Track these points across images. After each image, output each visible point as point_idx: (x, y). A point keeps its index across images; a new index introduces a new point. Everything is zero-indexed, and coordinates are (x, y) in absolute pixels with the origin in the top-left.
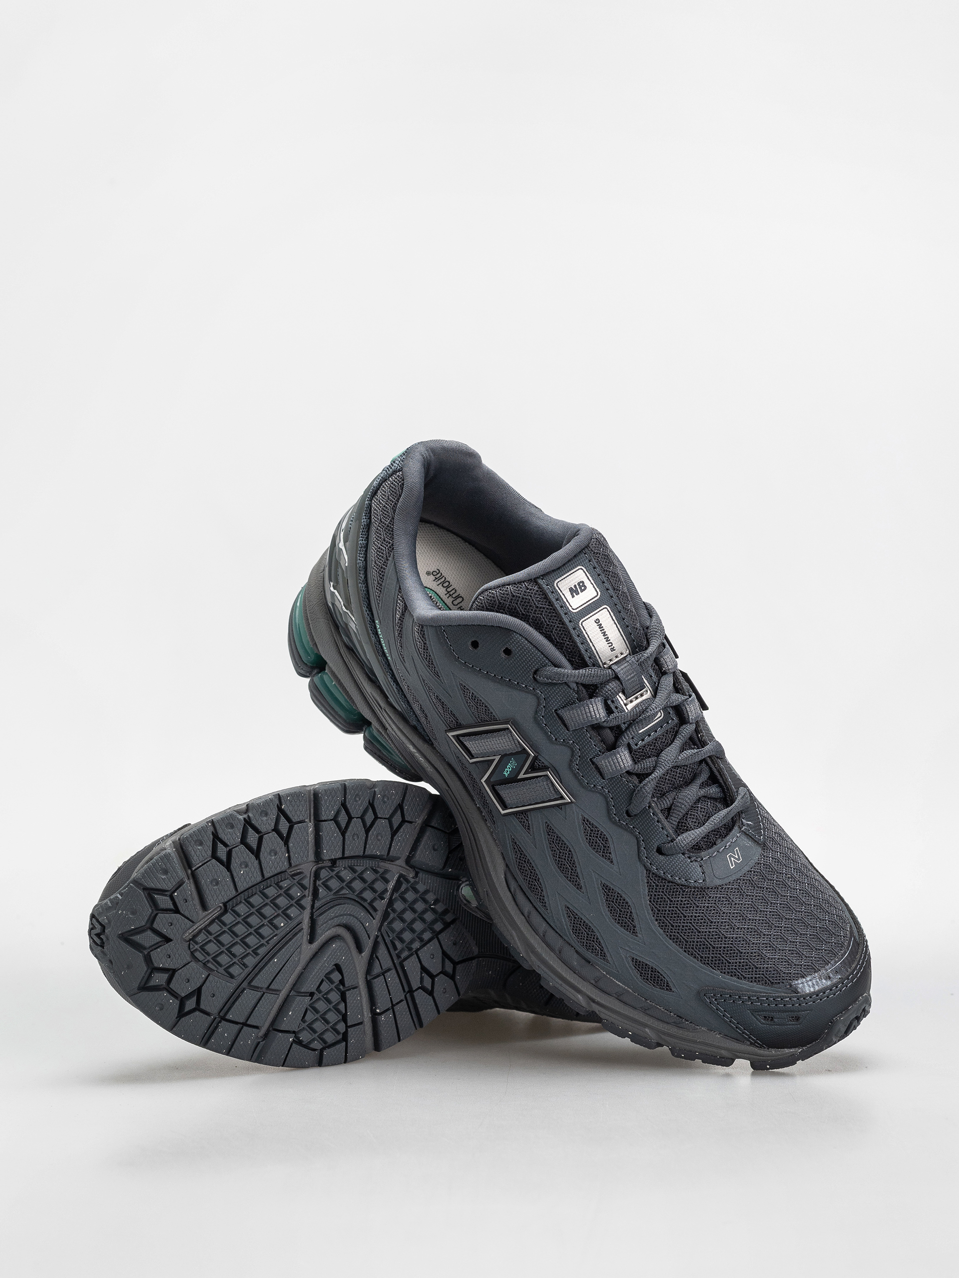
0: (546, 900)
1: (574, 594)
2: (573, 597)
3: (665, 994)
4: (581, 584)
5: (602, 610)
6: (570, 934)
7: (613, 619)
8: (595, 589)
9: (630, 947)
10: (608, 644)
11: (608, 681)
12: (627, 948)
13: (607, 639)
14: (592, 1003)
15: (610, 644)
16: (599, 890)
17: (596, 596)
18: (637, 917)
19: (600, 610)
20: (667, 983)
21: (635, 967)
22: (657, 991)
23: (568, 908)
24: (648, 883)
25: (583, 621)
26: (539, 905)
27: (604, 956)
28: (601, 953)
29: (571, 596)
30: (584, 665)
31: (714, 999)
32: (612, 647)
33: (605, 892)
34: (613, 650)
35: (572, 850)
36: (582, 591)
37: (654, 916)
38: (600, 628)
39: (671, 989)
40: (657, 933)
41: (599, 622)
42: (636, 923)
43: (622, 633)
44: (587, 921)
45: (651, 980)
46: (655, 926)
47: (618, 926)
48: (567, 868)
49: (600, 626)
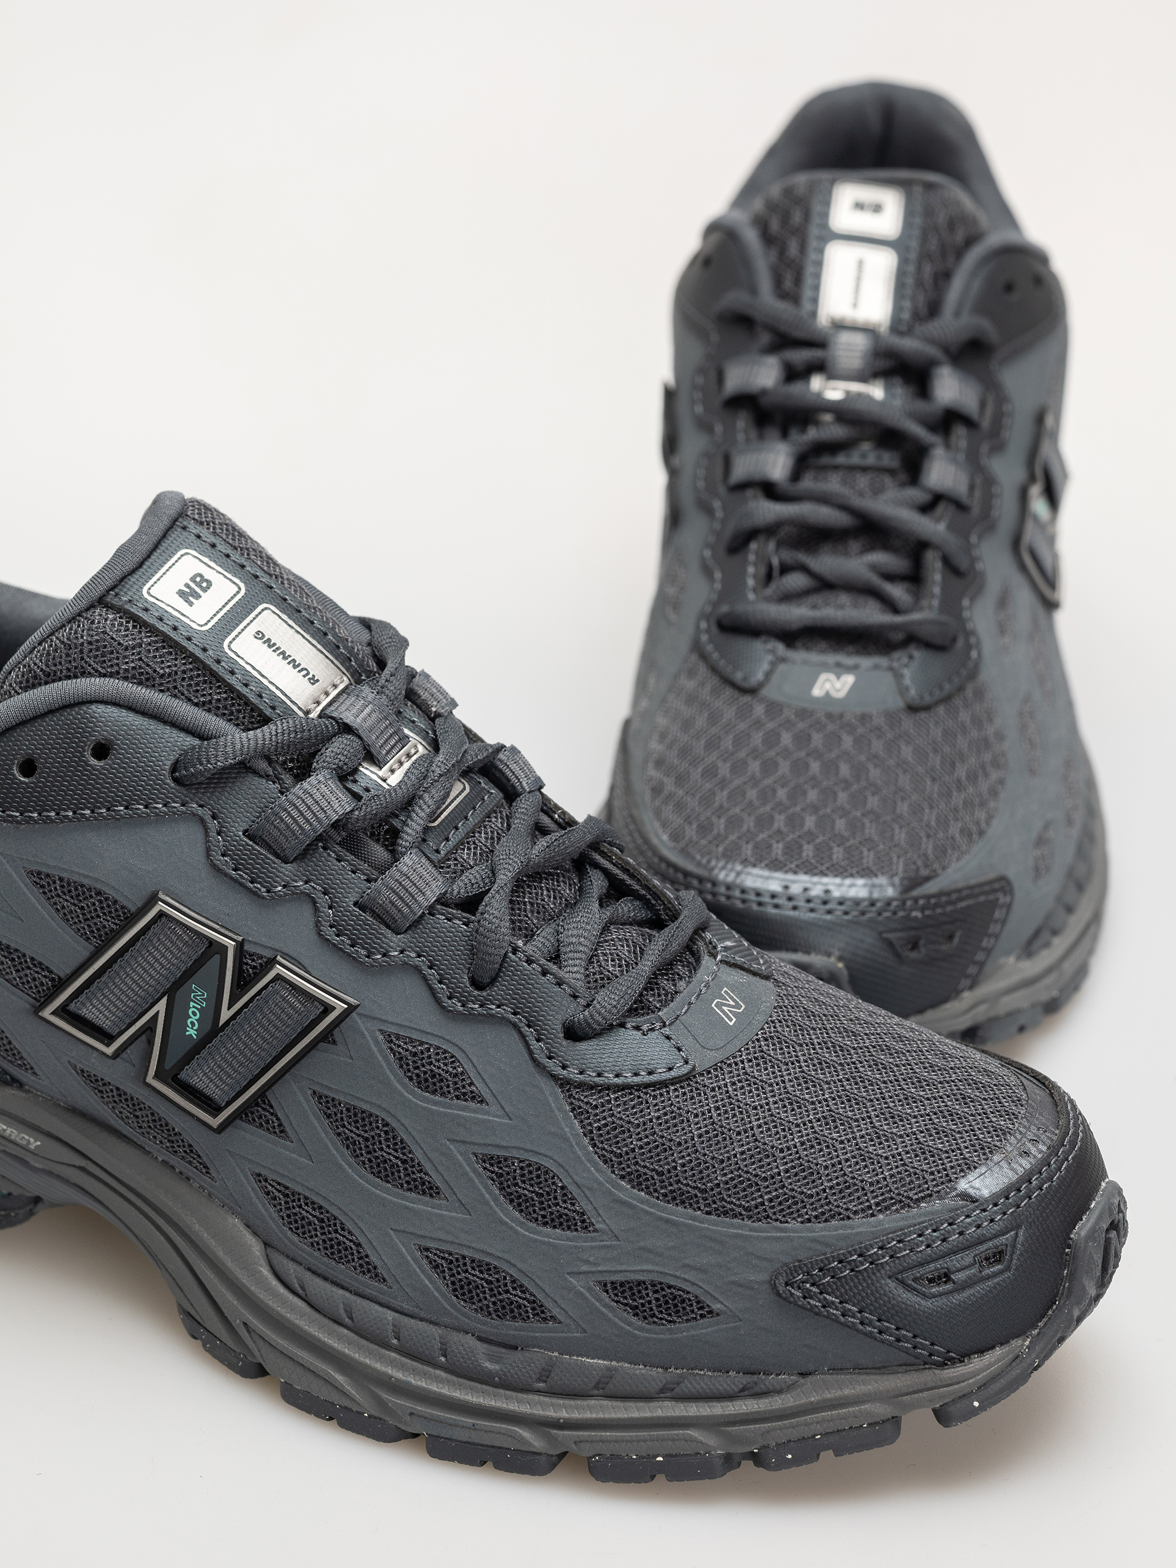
0: (373, 1258)
1: (191, 598)
2: (191, 604)
3: (704, 1329)
4: (198, 579)
5: (260, 613)
6: (453, 1306)
7: (289, 625)
8: (230, 580)
9: (587, 1262)
10: (299, 671)
11: (328, 739)
12: (585, 1268)
13: (294, 664)
14: (554, 1432)
15: (305, 672)
16: (479, 1175)
17: (238, 592)
18: (578, 1191)
19: (257, 616)
20: (698, 1302)
21: (617, 1302)
22: (684, 1331)
23: (427, 1249)
24: (573, 1110)
25: (231, 642)
26: (365, 1282)
27: (540, 1312)
28: (533, 1309)
29: (186, 604)
30: (266, 721)
31: (808, 1285)
32: (310, 676)
33: (493, 1172)
34: (313, 681)
35: (389, 1120)
36: (205, 590)
37: (613, 1172)
38: (270, 646)
39: (710, 1312)
40: (635, 1202)
41: (263, 636)
42: (583, 1204)
43: (319, 647)
44: (477, 1256)
45: (661, 1312)
46: (625, 1191)
47: (548, 1230)
48: (392, 1166)
49: (269, 643)
